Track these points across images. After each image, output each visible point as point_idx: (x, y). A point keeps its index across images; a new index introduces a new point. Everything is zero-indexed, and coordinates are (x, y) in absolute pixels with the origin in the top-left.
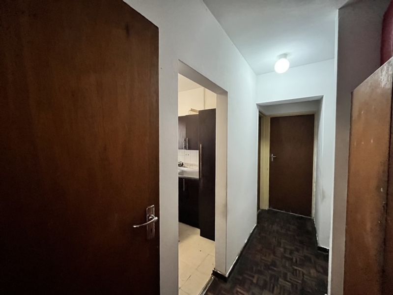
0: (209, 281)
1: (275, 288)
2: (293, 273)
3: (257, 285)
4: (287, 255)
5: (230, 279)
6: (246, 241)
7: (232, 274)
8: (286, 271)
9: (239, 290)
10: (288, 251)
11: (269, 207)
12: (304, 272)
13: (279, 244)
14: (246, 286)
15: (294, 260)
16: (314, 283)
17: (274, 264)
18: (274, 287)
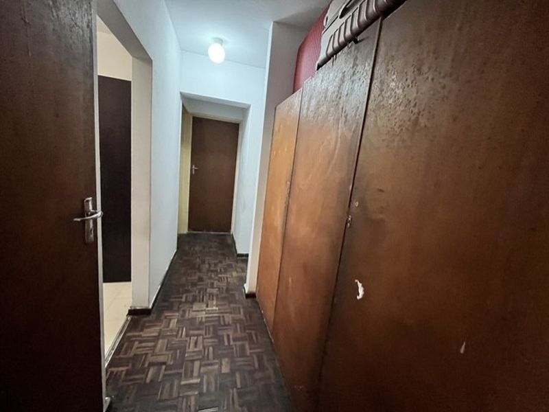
0: (125, 323)
1: (205, 297)
2: (219, 281)
3: (186, 302)
4: (212, 268)
5: (154, 309)
6: (167, 268)
7: (156, 304)
8: (212, 281)
9: (167, 314)
10: (213, 265)
11: (188, 230)
12: (228, 276)
13: (203, 262)
14: (176, 308)
15: (219, 271)
16: (235, 281)
17: (201, 279)
18: (203, 297)
